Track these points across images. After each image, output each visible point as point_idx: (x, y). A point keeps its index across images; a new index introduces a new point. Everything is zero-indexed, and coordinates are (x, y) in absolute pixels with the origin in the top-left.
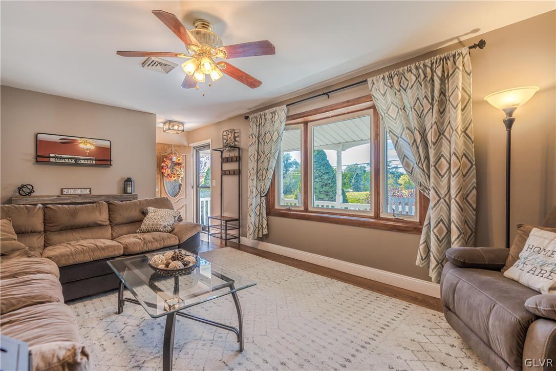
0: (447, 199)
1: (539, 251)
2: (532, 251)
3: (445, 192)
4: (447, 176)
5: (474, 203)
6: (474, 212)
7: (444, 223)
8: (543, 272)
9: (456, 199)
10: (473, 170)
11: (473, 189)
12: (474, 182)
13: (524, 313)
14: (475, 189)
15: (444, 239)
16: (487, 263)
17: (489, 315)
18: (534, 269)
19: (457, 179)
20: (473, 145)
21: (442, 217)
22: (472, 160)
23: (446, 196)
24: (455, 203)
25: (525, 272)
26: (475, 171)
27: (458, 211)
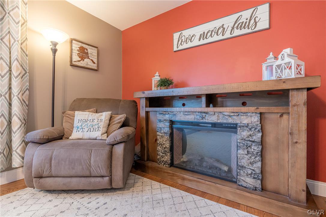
0: (7, 96)
1: (86, 121)
2: (82, 122)
3: (5, 90)
4: (7, 77)
5: (27, 100)
6: (26, 107)
7: (5, 118)
8: (94, 129)
9: (19, 96)
10: (27, 76)
11: (26, 90)
12: (28, 85)
13: (108, 146)
14: (28, 90)
15: (5, 131)
16: (58, 136)
17: (91, 157)
18: (90, 129)
19: (19, 81)
20: (27, 58)
21: (3, 112)
22: (26, 69)
23: (6, 93)
24: (18, 99)
25: (85, 132)
26: (28, 77)
27: (20, 107)
